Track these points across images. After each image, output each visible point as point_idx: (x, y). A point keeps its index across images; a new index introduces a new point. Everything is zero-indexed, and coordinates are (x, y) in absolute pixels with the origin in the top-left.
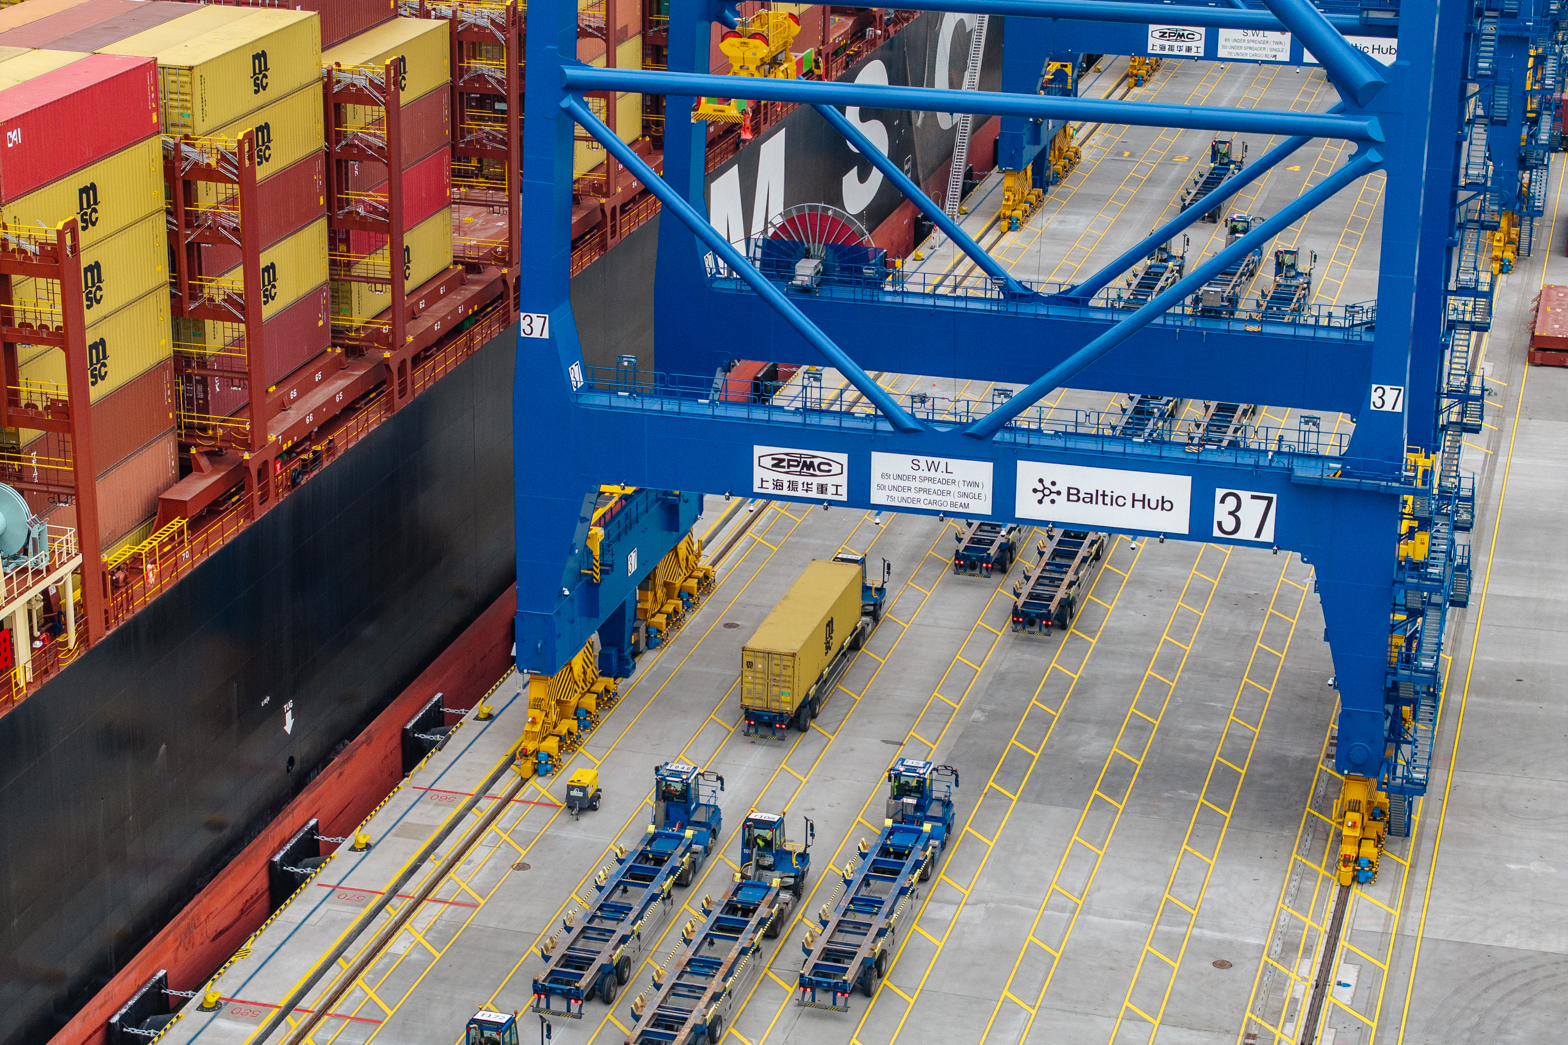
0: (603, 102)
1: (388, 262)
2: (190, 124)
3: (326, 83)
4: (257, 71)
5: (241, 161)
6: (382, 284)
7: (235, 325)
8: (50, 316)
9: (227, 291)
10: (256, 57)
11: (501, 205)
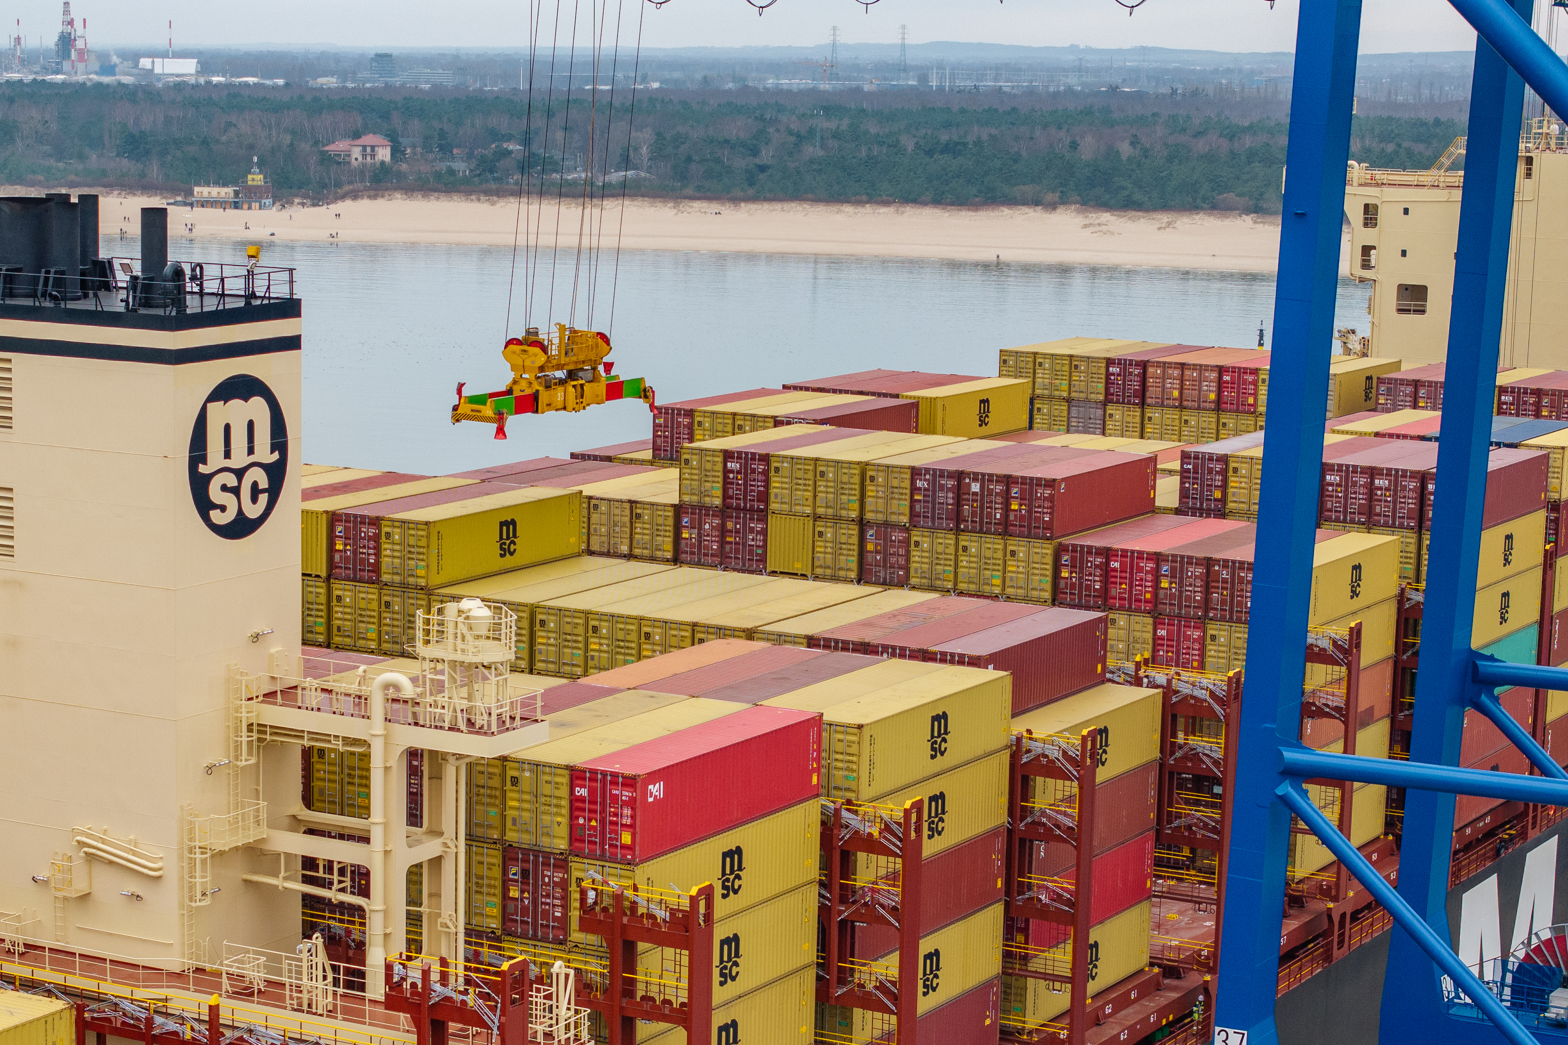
0: (1337, 793)
1: (1069, 958)
2: (855, 788)
3: (1014, 752)
4: (936, 734)
5: (906, 832)
6: (1062, 982)
7: (886, 1016)
8: (675, 990)
9: (880, 977)
10: (936, 718)
11: (1209, 901)
